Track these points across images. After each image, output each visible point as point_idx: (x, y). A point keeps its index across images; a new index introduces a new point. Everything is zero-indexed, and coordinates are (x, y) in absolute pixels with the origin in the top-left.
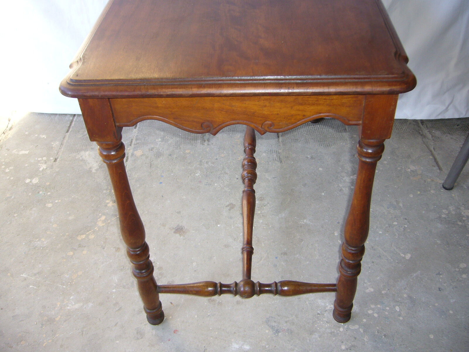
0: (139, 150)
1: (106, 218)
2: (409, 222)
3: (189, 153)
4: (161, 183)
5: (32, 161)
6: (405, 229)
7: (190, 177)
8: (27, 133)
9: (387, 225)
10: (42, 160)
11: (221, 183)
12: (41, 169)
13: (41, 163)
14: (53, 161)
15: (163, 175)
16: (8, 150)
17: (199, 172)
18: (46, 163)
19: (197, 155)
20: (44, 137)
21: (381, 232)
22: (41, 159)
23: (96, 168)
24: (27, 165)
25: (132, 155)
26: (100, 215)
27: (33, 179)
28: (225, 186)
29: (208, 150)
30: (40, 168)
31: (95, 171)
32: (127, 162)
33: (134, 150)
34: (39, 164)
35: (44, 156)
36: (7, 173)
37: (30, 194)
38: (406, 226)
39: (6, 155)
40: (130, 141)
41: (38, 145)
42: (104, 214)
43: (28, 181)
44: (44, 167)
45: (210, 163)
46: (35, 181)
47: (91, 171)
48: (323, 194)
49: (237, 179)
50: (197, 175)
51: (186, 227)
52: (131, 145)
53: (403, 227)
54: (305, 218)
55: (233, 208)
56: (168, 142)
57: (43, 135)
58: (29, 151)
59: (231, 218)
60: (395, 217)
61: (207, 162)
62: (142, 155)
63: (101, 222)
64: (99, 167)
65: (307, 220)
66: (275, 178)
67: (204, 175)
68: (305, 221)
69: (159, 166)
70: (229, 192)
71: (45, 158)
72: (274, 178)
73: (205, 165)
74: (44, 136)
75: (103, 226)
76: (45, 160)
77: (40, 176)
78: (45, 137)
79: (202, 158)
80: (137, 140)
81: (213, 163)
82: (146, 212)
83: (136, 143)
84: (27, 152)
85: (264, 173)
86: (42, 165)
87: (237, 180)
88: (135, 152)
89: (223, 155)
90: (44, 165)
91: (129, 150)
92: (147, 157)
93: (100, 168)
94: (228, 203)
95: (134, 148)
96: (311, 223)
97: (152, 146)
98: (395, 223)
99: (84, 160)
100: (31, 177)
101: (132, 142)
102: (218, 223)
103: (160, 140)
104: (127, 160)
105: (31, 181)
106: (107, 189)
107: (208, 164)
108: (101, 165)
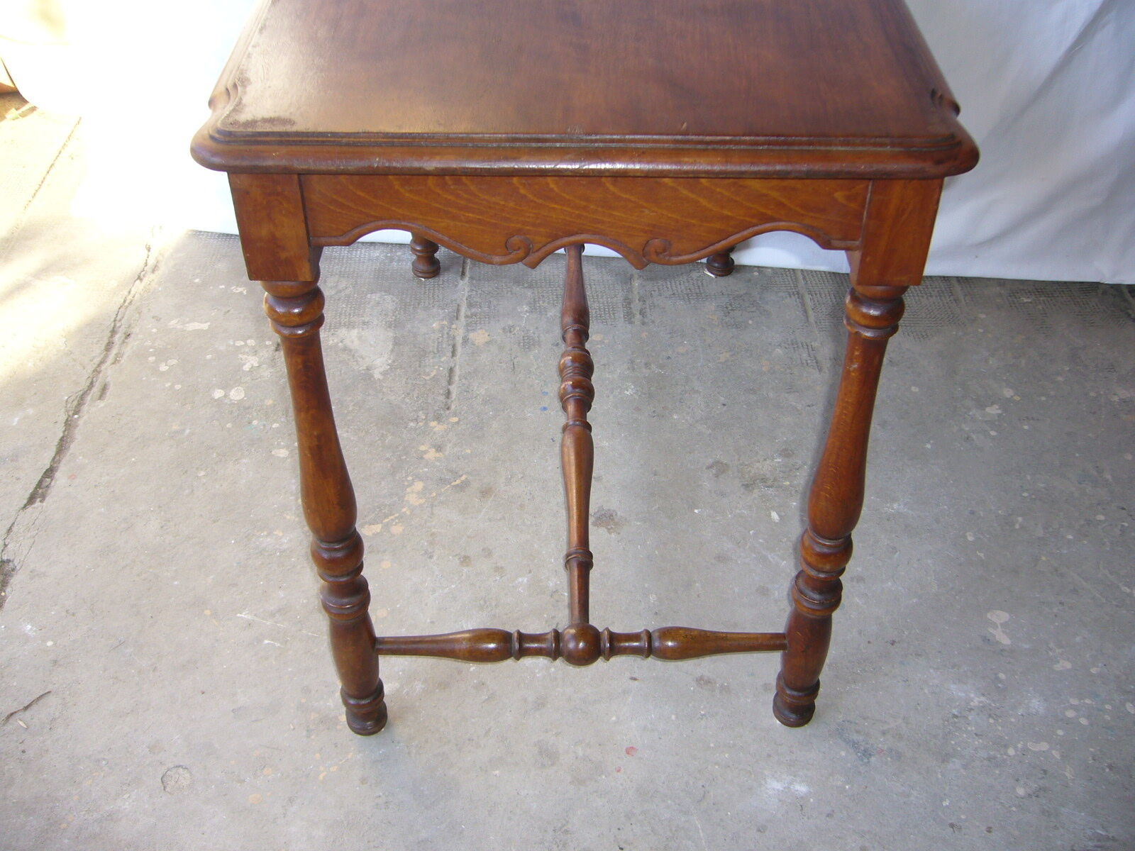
0: (480, 331)
1: (425, 488)
2: (1131, 516)
3: (602, 342)
4: (545, 409)
5: (222, 348)
6: (1123, 530)
7: (611, 397)
8: (197, 280)
9: (1082, 522)
10: (246, 344)
11: (688, 413)
12: (246, 368)
13: (244, 353)
14: (273, 348)
15: (546, 390)
16: (157, 319)
17: (633, 387)
18: (255, 353)
19: (620, 347)
20: (241, 293)
21: (1070, 537)
22: (242, 343)
23: (382, 370)
24: (209, 357)
25: (466, 341)
26: (410, 478)
27: (230, 391)
28: (697, 421)
29: (644, 335)
30: (245, 364)
31: (381, 377)
32: (455, 358)
33: (468, 331)
34: (240, 356)
35: (250, 337)
36: (162, 374)
37: (229, 425)
38: (1126, 524)
39: (154, 330)
40: (455, 308)
41: (229, 311)
42: (418, 477)
43: (218, 394)
44: (252, 362)
45: (653, 366)
46: (237, 394)
47: (372, 376)
48: (929, 446)
49: (724, 405)
50: (628, 393)
51: (619, 513)
52: (457, 319)
53: (1119, 527)
54: (894, 500)
55: (723, 472)
56: (546, 315)
57: (237, 286)
58: (209, 323)
59: (723, 495)
60: (1099, 504)
61: (646, 364)
62: (488, 343)
63: (415, 495)
64: (389, 367)
65: (900, 505)
66: (813, 405)
67: (645, 394)
68: (895, 506)
69: (533, 369)
70: (710, 434)
71: (251, 342)
72: (809, 406)
73: (644, 370)
74: (240, 290)
75: (421, 505)
76: (253, 347)
77: (246, 382)
78: (245, 293)
79: (632, 354)
80: (470, 305)
81: (662, 367)
82: (520, 476)
83: (469, 314)
84: (205, 326)
85: (786, 395)
86: (246, 359)
87: (725, 408)
88: (471, 335)
89: (681, 350)
90: (254, 358)
91: (456, 329)
92: (501, 348)
93: (391, 369)
94: (710, 461)
95: (467, 325)
96: (910, 512)
97: (510, 323)
98: (1101, 517)
99: (351, 350)
100: (226, 386)
101: (458, 311)
102: (693, 506)
103: (526, 308)
104: (454, 353)
105: (225, 396)
106: (416, 420)
107: (650, 369)
108: (394, 362)
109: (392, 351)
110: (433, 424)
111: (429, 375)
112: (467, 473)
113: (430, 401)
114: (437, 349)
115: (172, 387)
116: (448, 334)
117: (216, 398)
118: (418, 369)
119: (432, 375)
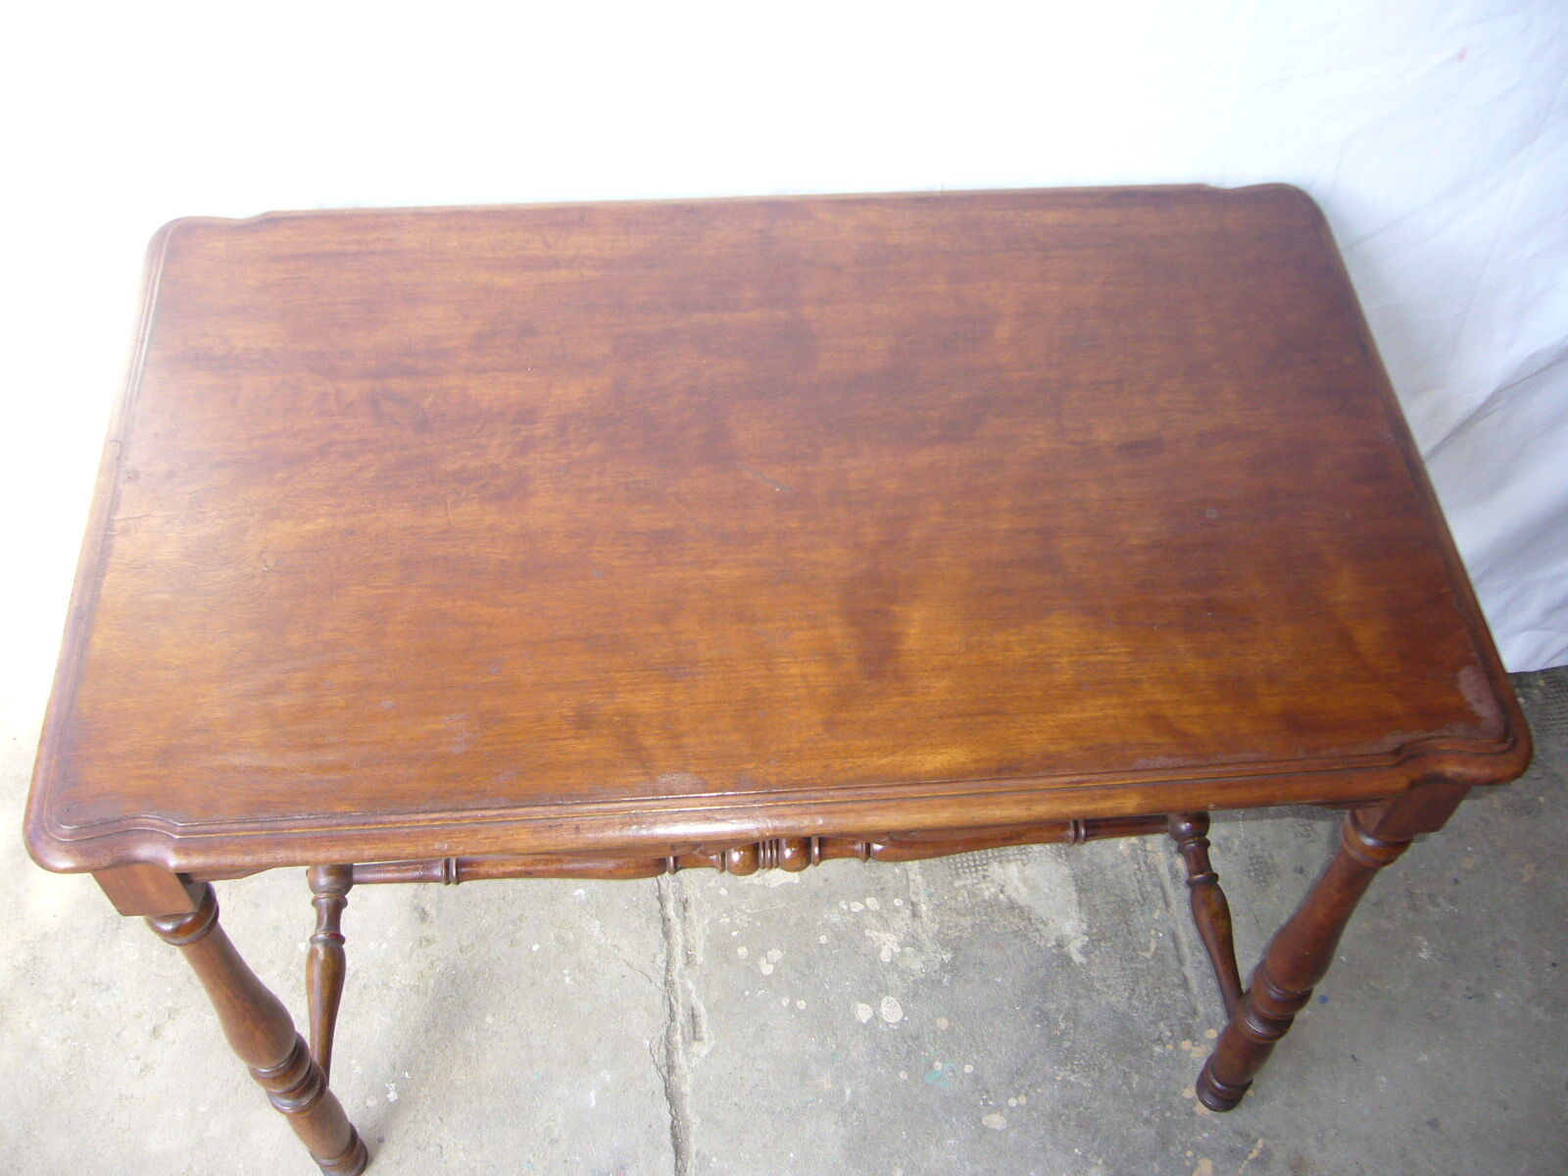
1: (1216, 1170)
4: (1326, 995)
5: (835, 919)
7: (1404, 967)
10: (867, 909)
12: (884, 957)
13: (870, 928)
14: (909, 912)
17: (1425, 943)
18: (886, 924)
22: (861, 906)
23: (1079, 944)
24: (824, 938)
26: (1190, 1154)
27: (879, 1006)
30: (880, 949)
31: (1084, 960)
32: (1171, 911)
33: (1173, 856)
34: (869, 934)
35: (867, 894)
36: (769, 979)
37: (899, 1074)
42: (1200, 1150)
43: (864, 1013)
44: (889, 944)
45: (1437, 900)
46: (891, 1012)
47: (1070, 960)
49: (1554, 965)
50: (1424, 956)
61: (1428, 896)
64: (1087, 939)
67: (1446, 955)
71: (873, 904)
73: (1430, 908)
76: (879, 913)
77: (897, 986)
81: (1452, 900)
82: (1333, 1132)
86: (879, 939)
90: (889, 936)
93: (1092, 941)
99: (1021, 908)
100: (869, 997)
104: (1167, 905)
105: (876, 1017)
106: (1160, 1039)
107: (1437, 905)
108: (1090, 926)
109: (1080, 904)
110: (1186, 1045)
111: (1148, 949)
112: (1263, 1135)
113: (1167, 1001)
114: (1141, 895)
115: (792, 1007)
116: (1145, 862)
117: (864, 1021)
118: (1130, 938)
119: (1153, 949)
